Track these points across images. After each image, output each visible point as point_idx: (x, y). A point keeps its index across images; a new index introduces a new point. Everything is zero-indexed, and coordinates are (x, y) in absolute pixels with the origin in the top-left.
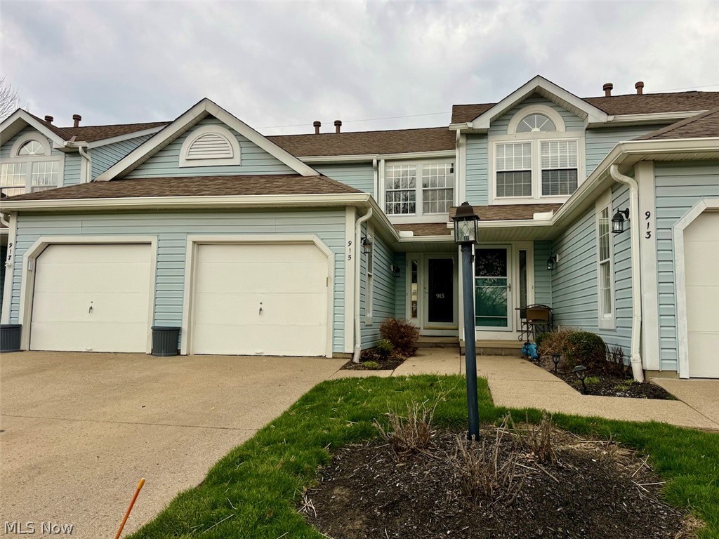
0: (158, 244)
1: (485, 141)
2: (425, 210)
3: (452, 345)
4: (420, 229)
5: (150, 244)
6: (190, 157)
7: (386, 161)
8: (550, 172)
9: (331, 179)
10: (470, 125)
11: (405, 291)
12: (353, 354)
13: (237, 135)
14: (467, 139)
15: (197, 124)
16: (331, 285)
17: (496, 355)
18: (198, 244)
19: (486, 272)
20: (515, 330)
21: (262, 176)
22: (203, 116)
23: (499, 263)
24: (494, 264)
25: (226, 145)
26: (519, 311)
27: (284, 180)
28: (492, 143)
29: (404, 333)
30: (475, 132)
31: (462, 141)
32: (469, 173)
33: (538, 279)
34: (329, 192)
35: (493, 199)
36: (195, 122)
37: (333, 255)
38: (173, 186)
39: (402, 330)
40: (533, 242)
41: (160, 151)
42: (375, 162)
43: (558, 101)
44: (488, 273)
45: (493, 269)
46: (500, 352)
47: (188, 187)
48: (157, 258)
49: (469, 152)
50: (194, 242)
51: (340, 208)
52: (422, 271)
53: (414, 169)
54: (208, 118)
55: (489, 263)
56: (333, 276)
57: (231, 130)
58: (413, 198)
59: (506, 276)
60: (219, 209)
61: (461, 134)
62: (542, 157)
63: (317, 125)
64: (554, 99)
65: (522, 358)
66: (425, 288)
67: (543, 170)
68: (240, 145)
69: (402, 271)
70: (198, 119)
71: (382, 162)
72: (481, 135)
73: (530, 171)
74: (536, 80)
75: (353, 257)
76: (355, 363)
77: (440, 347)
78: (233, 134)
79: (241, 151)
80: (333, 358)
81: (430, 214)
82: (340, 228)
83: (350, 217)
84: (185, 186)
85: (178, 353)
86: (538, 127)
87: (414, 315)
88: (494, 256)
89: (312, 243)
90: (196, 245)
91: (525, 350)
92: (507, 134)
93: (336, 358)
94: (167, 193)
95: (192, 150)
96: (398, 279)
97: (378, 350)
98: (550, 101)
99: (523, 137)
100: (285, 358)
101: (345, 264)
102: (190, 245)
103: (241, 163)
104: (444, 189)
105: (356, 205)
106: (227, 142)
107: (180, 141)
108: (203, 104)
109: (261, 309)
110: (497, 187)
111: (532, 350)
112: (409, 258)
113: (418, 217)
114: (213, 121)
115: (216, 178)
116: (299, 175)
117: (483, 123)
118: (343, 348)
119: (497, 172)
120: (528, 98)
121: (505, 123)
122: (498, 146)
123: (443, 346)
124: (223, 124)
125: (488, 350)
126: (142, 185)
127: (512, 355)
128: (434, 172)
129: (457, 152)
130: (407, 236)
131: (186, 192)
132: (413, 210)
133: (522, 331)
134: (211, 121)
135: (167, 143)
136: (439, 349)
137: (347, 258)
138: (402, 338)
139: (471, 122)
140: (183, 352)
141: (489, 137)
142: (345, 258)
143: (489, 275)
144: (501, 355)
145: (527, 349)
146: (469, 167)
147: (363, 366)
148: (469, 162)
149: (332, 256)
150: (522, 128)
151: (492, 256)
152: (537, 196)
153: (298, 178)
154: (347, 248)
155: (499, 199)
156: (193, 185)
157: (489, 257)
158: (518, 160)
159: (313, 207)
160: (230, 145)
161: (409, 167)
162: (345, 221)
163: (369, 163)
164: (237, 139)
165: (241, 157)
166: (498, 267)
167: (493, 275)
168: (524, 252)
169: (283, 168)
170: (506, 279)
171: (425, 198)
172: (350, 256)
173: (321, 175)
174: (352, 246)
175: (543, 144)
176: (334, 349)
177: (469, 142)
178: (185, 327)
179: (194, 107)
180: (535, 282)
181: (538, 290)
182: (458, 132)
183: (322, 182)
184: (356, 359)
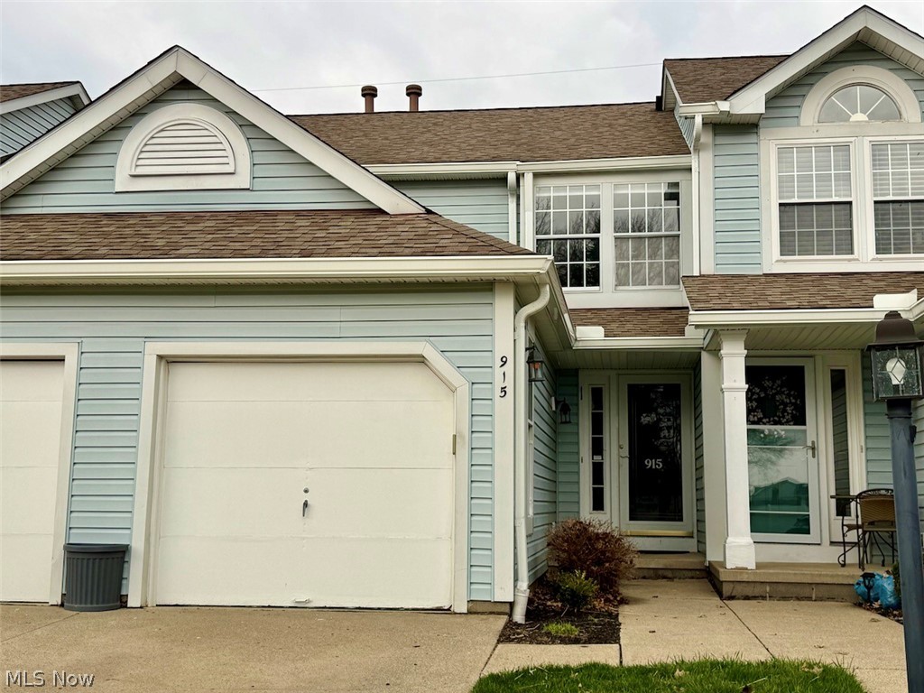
0: (79, 361)
1: (753, 138)
2: (621, 281)
3: (690, 574)
4: (614, 321)
5: (61, 360)
6: (140, 171)
7: (537, 175)
8: (891, 205)
9: (452, 222)
10: (724, 106)
11: (578, 453)
12: (512, 605)
13: (245, 125)
14: (715, 135)
15: (156, 100)
16: (463, 451)
17: (798, 599)
18: (167, 361)
19: (761, 415)
20: (826, 541)
21: (298, 213)
22: (169, 84)
23: (789, 396)
24: (778, 398)
25: (219, 146)
26: (833, 501)
27: (349, 221)
28: (769, 146)
29: (603, 552)
30: (733, 120)
31: (707, 138)
32: (720, 204)
33: (872, 432)
34: (461, 253)
35: (772, 260)
36: (150, 96)
37: (467, 386)
38: (109, 233)
39: (600, 545)
40: (859, 353)
41: (73, 156)
42: (512, 178)
43: (904, 59)
44: (765, 417)
45: (777, 408)
46: (806, 591)
47: (144, 236)
48: (77, 392)
49: (720, 161)
50: (160, 357)
51: (483, 286)
52: (614, 412)
53: (596, 193)
54: (181, 87)
55: (767, 395)
56: (466, 433)
57: (230, 113)
58: (594, 254)
59: (804, 424)
60: (216, 285)
61: (704, 124)
62: (874, 174)
63: (369, 93)
64: (896, 55)
65: (859, 605)
66: (620, 447)
67: (876, 202)
68: (250, 145)
69: (573, 409)
70: (158, 91)
71: (528, 178)
72: (745, 127)
73: (850, 203)
74: (861, 16)
75: (510, 390)
76: (516, 624)
77: (664, 577)
78: (233, 120)
79: (252, 158)
80: (470, 612)
81: (631, 288)
82: (483, 328)
83: (503, 305)
84: (137, 234)
85: (121, 602)
86: (864, 112)
87: (598, 504)
88: (779, 382)
89: (420, 360)
90: (163, 363)
91: (862, 588)
92: (798, 125)
93: (475, 613)
94: (103, 251)
95: (142, 155)
96: (567, 428)
97: (563, 595)
98: (889, 59)
99: (832, 134)
100: (362, 613)
101: (493, 407)
102: (150, 363)
103: (252, 184)
104: (661, 237)
105: (517, 279)
106: (222, 139)
107: (117, 135)
108: (171, 59)
109: (306, 504)
110: (782, 235)
111: (884, 591)
112: (586, 384)
113: (605, 295)
114: (193, 95)
115: (198, 217)
116: (380, 212)
117: (750, 102)
118: (492, 592)
119: (781, 205)
120: (842, 52)
121: (796, 102)
122: (782, 151)
123: (669, 574)
124: (212, 101)
125: (782, 588)
126: (37, 230)
127: (833, 599)
128: (639, 200)
129: (693, 160)
130: (591, 336)
131: (145, 248)
132: (594, 279)
133: (844, 543)
134: (184, 95)
135: (89, 139)
136: (664, 582)
137: (498, 392)
138: (599, 563)
139: (725, 100)
140: (133, 601)
141: (762, 131)
142: (493, 394)
143: (769, 423)
144: (809, 599)
145: (869, 588)
146: (720, 193)
147: (548, 634)
148: (720, 183)
149: (464, 389)
150: (831, 115)
151: (774, 382)
152: (865, 256)
153: (379, 219)
154: (498, 372)
155: (785, 261)
156: (154, 233)
157: (767, 383)
158: (824, 179)
159: (424, 284)
160: (226, 145)
161: (583, 189)
162: (493, 312)
163: (500, 180)
164: (244, 133)
165: (252, 171)
166: (786, 405)
167: (776, 423)
168: (842, 372)
169: (344, 196)
170: (805, 431)
171: (620, 254)
172: (503, 389)
173: (429, 212)
174: (509, 367)
175: (877, 149)
176: (470, 591)
177: (721, 140)
178: (137, 545)
179: (150, 63)
180: (866, 437)
181: (873, 456)
182: (698, 120)
183: (434, 227)
184: (519, 617)
